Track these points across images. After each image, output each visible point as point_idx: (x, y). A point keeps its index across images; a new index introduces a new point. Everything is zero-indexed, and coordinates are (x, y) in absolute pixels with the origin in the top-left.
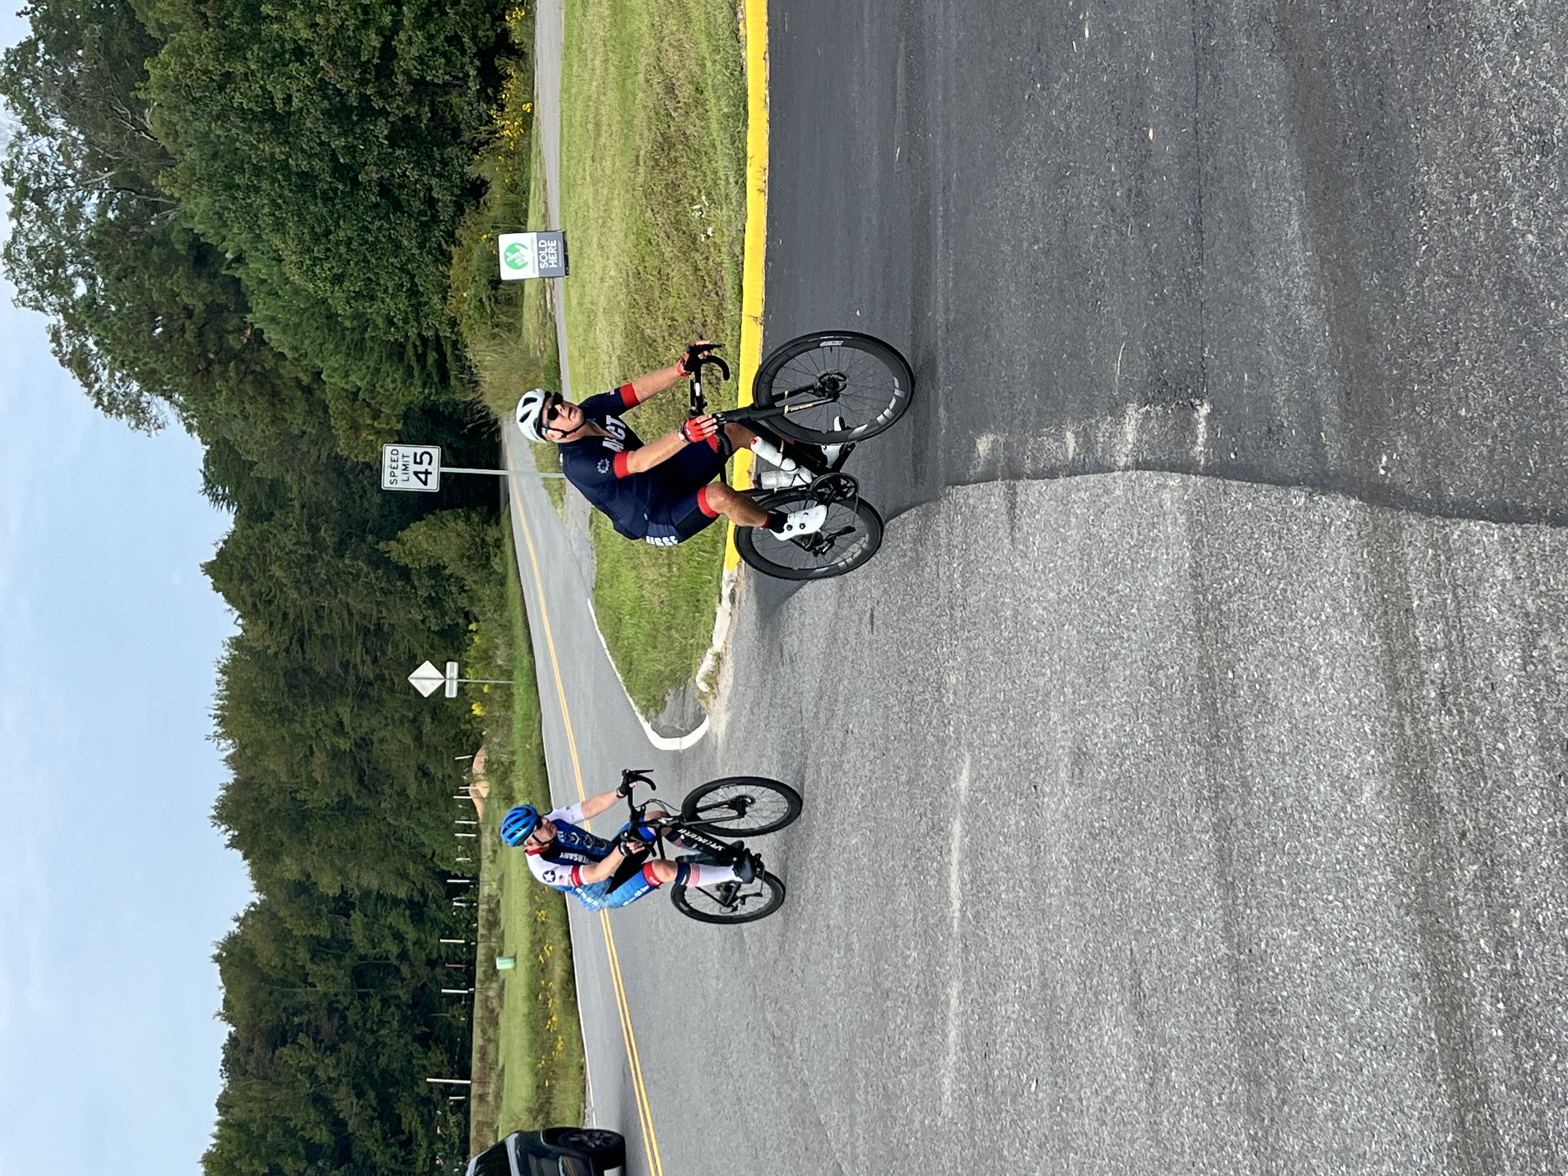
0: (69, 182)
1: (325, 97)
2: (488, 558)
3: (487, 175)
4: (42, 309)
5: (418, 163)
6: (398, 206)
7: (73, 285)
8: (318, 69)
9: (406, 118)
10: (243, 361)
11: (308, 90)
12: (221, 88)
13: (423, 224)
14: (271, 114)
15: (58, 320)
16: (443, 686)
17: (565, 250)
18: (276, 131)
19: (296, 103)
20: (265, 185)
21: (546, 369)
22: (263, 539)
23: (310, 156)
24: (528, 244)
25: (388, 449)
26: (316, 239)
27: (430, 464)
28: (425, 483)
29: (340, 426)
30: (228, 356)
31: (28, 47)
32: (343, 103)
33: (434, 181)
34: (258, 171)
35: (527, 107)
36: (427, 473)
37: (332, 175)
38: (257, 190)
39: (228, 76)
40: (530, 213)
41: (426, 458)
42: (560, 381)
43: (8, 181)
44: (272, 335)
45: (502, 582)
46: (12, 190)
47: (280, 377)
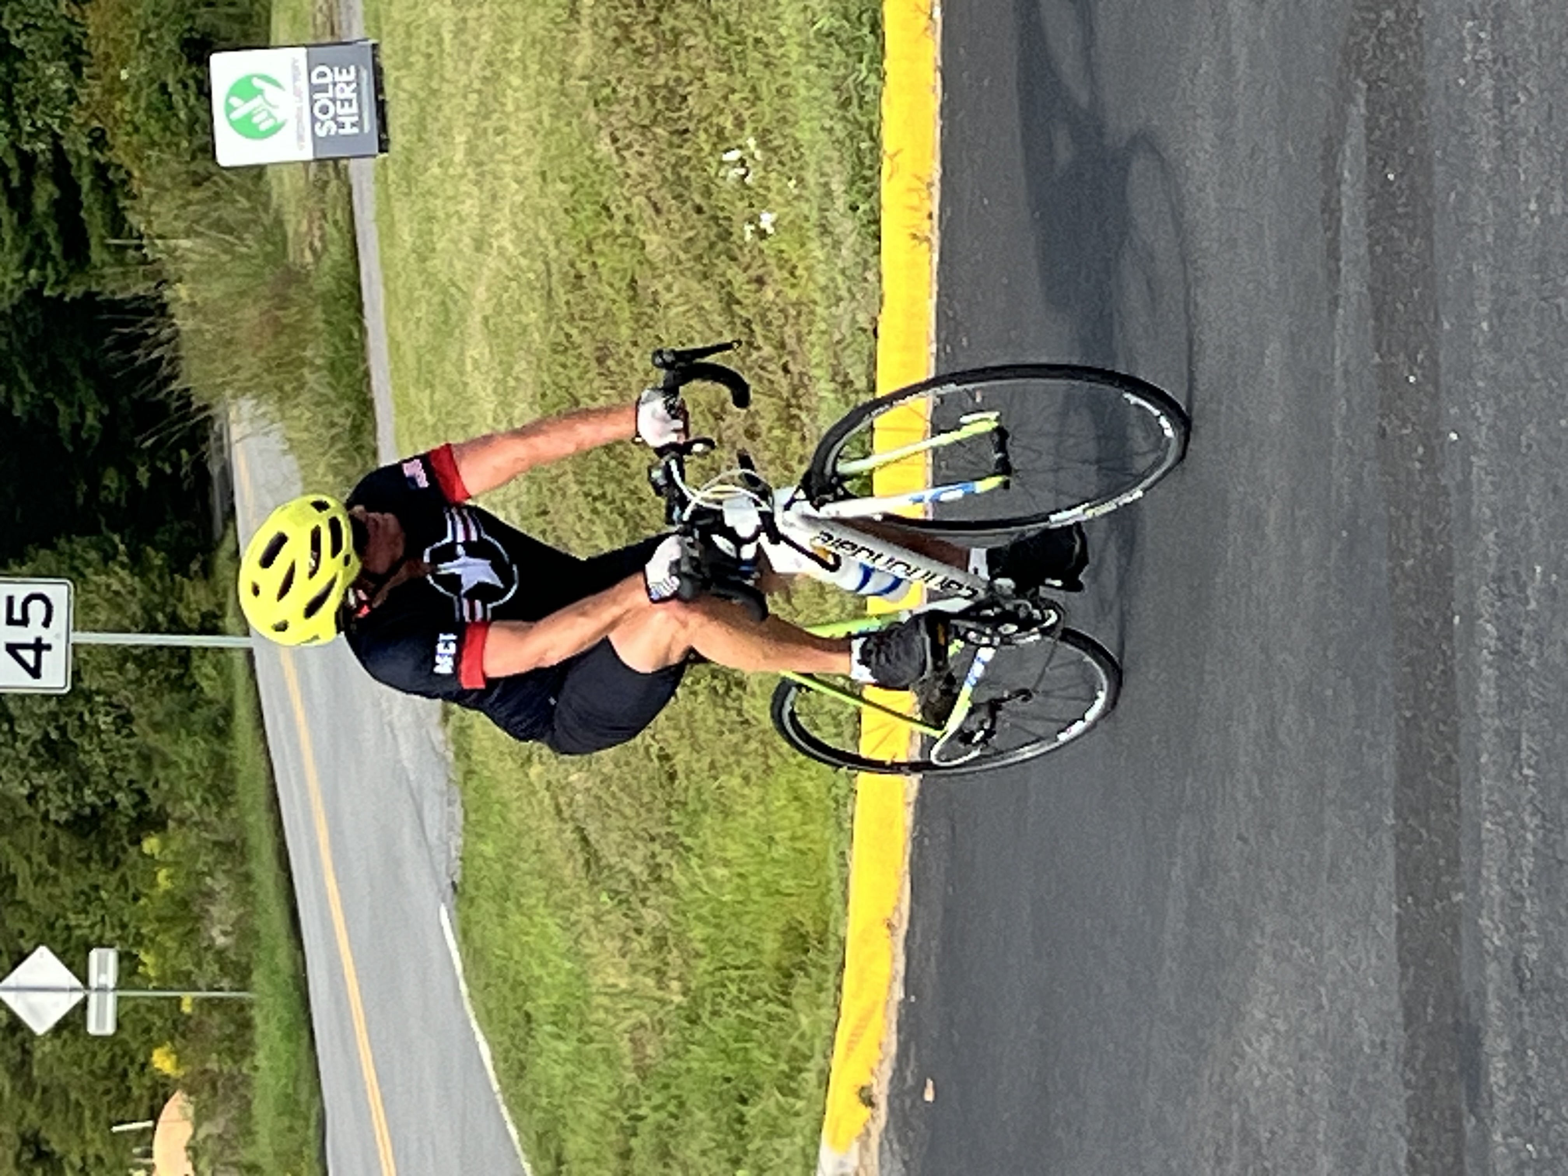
16: (83, 1005)
17: (379, 88)
21: (328, 300)
24: (285, 78)
27: (46, 624)
28: (35, 672)
36: (39, 647)
41: (37, 609)
42: (363, 331)
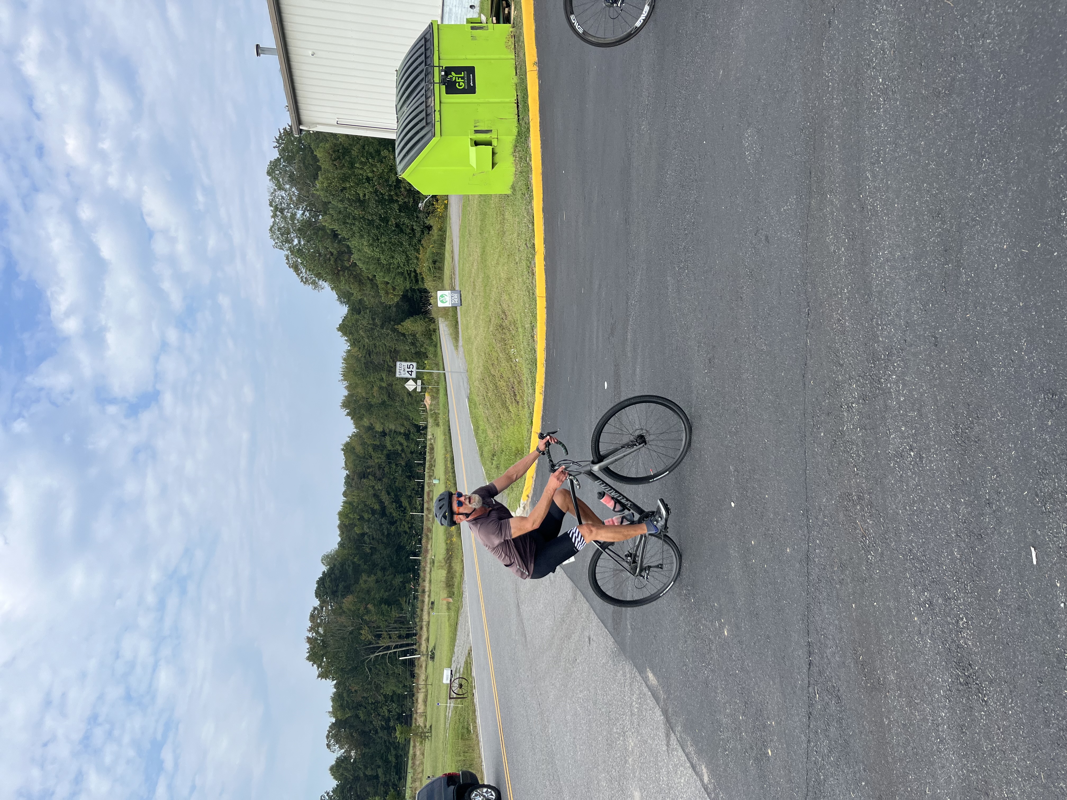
0: (292, 206)
1: (377, 195)
2: (431, 335)
3: (432, 224)
4: (283, 249)
5: (408, 218)
6: (402, 231)
7: (293, 241)
8: (374, 185)
9: (405, 202)
10: (350, 270)
11: (371, 192)
12: (342, 191)
13: (410, 237)
14: (359, 200)
15: (288, 252)
16: (416, 388)
17: (461, 297)
18: (361, 206)
19: (367, 197)
20: (357, 223)
22: (357, 321)
23: (372, 215)
24: (447, 294)
25: (398, 363)
26: (374, 240)
28: (411, 375)
29: (382, 293)
30: (344, 268)
31: (278, 160)
32: (383, 198)
33: (414, 224)
34: (354, 218)
35: (446, 202)
36: (411, 372)
37: (380, 220)
38: (354, 224)
39: (344, 188)
40: (447, 239)
41: (411, 366)
43: (271, 205)
44: (360, 264)
45: (436, 346)
46: (272, 209)
47: (362, 276)
